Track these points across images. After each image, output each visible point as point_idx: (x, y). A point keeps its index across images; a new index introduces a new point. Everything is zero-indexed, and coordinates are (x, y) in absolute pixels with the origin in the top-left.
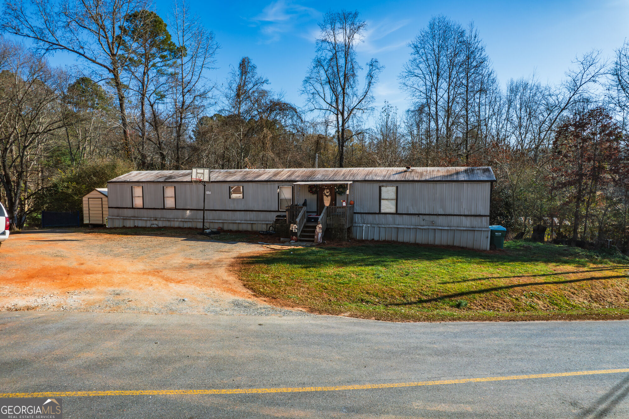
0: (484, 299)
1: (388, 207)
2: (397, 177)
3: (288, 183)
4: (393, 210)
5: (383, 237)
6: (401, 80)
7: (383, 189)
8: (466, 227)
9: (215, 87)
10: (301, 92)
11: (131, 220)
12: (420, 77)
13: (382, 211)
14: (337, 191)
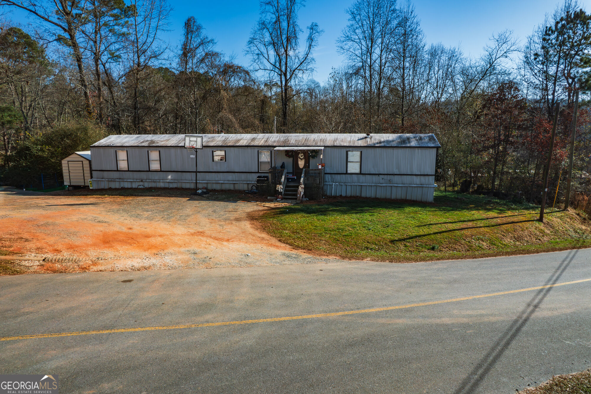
0: (447, 243)
1: (354, 168)
2: (361, 143)
3: (267, 148)
4: (358, 171)
5: (349, 194)
6: (338, 44)
7: (349, 153)
8: (417, 184)
9: (168, 47)
10: (246, 52)
11: (117, 182)
12: (356, 42)
13: (349, 172)
14: (311, 156)
